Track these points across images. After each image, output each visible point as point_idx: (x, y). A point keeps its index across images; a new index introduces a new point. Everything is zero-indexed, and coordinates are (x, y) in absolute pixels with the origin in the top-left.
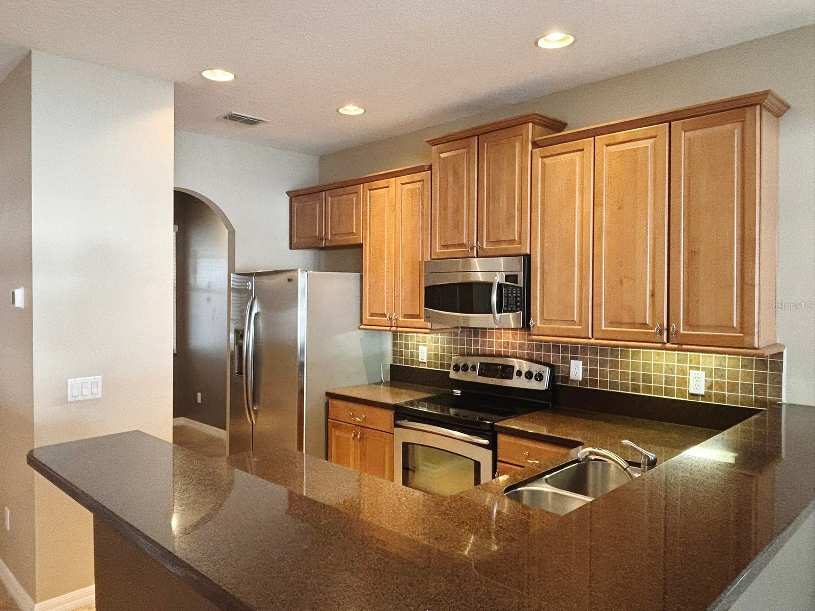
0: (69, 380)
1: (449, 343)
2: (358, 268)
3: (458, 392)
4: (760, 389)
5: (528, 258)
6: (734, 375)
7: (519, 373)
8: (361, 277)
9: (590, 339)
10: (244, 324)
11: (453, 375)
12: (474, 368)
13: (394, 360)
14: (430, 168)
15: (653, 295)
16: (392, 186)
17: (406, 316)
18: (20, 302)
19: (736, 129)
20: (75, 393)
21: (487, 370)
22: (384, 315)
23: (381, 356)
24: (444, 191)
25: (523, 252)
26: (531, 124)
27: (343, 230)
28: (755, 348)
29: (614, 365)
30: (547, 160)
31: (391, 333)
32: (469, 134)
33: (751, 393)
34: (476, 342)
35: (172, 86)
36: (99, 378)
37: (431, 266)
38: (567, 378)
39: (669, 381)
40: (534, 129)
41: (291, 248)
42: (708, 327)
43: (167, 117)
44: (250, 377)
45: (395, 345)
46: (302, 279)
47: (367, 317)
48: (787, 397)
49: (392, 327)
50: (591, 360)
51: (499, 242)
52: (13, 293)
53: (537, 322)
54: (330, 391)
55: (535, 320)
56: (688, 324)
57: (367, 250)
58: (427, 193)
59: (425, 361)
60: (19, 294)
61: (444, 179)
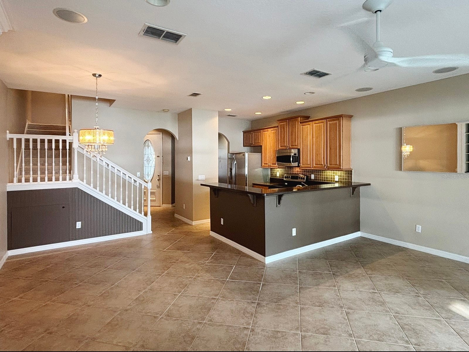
0: (199, 176)
1: (284, 171)
2: (261, 152)
3: (286, 184)
4: (348, 179)
5: (299, 150)
6: (343, 176)
7: (299, 178)
8: (262, 154)
9: (311, 168)
10: (232, 167)
11: (285, 179)
12: (289, 177)
13: (271, 176)
14: (278, 127)
15: (323, 158)
16: (269, 131)
17: (272, 164)
18: (189, 159)
19: (338, 122)
20: (200, 178)
21: (293, 177)
22: (267, 164)
23: (268, 175)
24: (281, 132)
25: (298, 148)
26: (299, 118)
27: (257, 142)
28: (341, 169)
29: (320, 175)
30: (303, 126)
31: (270, 169)
32: (287, 119)
33: (346, 180)
34: (291, 171)
35: (218, 112)
36: (204, 176)
37: (279, 151)
38: (310, 179)
39: (331, 178)
40: (300, 118)
41: (244, 146)
42: (333, 165)
43: (217, 119)
44: (234, 180)
45: (271, 172)
46: (246, 155)
47: (263, 164)
48: (353, 181)
49: (269, 167)
50: (316, 174)
51: (293, 146)
52: (188, 158)
53: (301, 165)
54: (254, 183)
55: (301, 164)
56: (330, 165)
57: (263, 147)
58: (277, 133)
59: (278, 176)
60: (189, 158)
61: (281, 129)
